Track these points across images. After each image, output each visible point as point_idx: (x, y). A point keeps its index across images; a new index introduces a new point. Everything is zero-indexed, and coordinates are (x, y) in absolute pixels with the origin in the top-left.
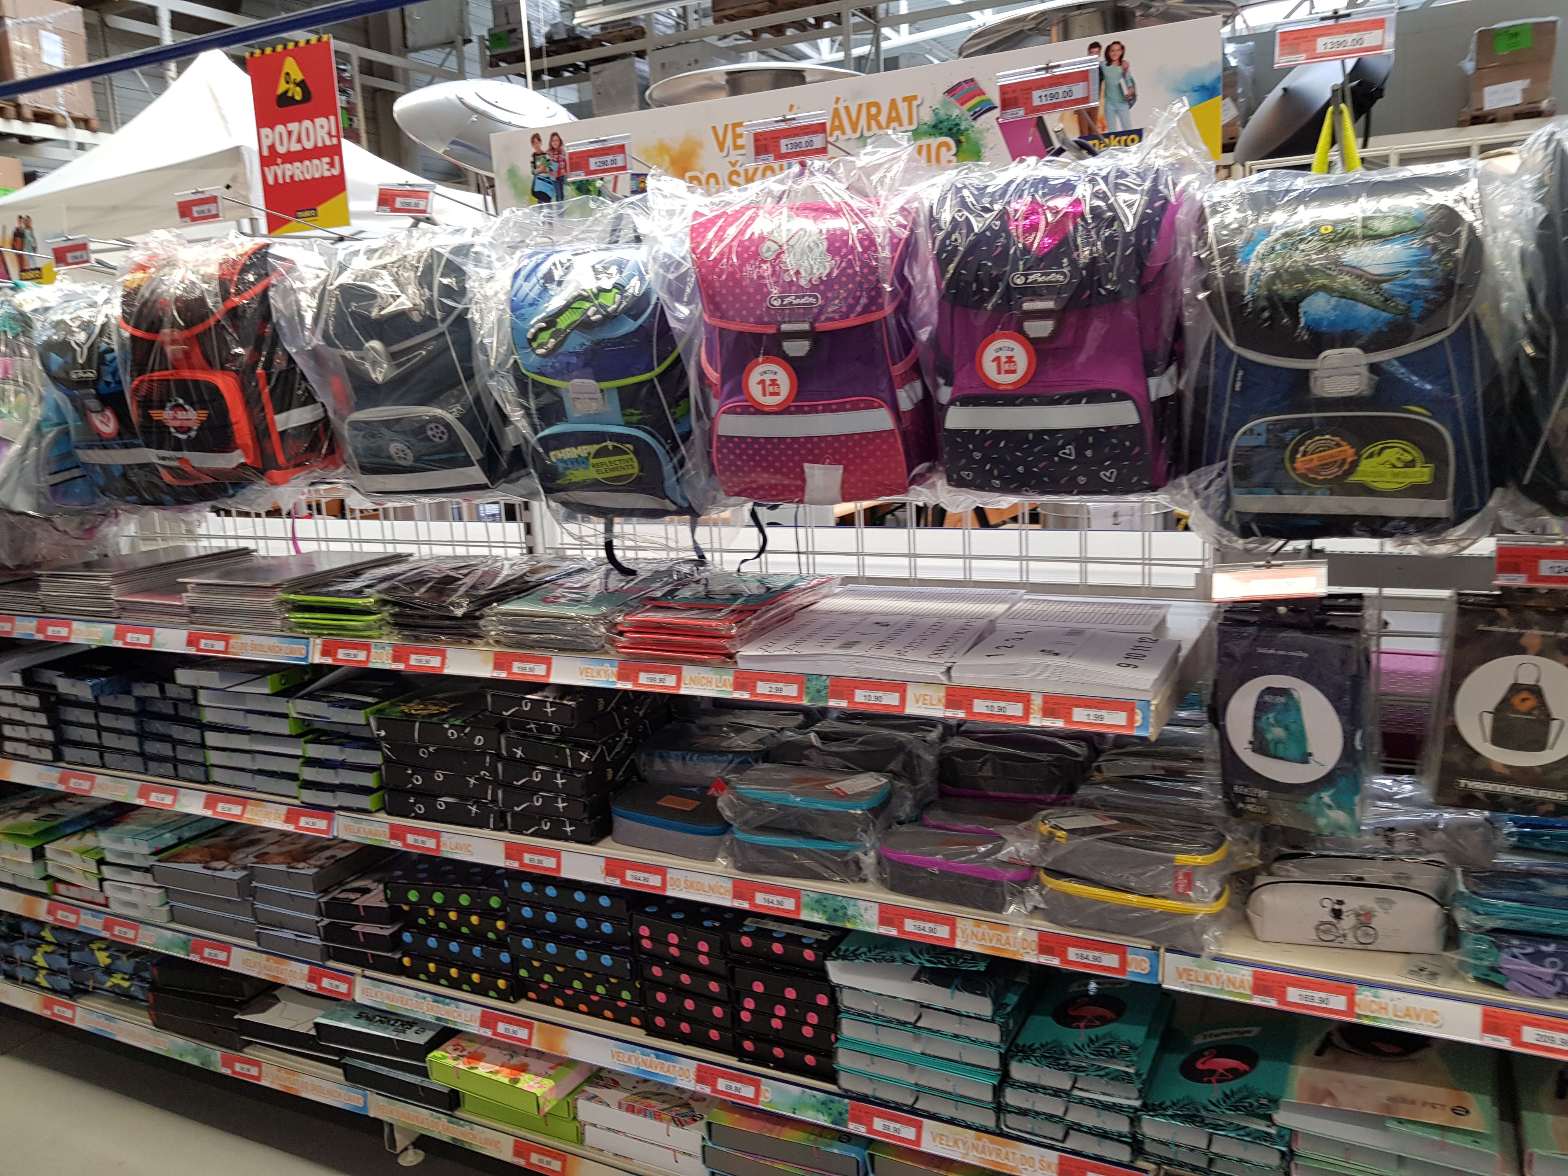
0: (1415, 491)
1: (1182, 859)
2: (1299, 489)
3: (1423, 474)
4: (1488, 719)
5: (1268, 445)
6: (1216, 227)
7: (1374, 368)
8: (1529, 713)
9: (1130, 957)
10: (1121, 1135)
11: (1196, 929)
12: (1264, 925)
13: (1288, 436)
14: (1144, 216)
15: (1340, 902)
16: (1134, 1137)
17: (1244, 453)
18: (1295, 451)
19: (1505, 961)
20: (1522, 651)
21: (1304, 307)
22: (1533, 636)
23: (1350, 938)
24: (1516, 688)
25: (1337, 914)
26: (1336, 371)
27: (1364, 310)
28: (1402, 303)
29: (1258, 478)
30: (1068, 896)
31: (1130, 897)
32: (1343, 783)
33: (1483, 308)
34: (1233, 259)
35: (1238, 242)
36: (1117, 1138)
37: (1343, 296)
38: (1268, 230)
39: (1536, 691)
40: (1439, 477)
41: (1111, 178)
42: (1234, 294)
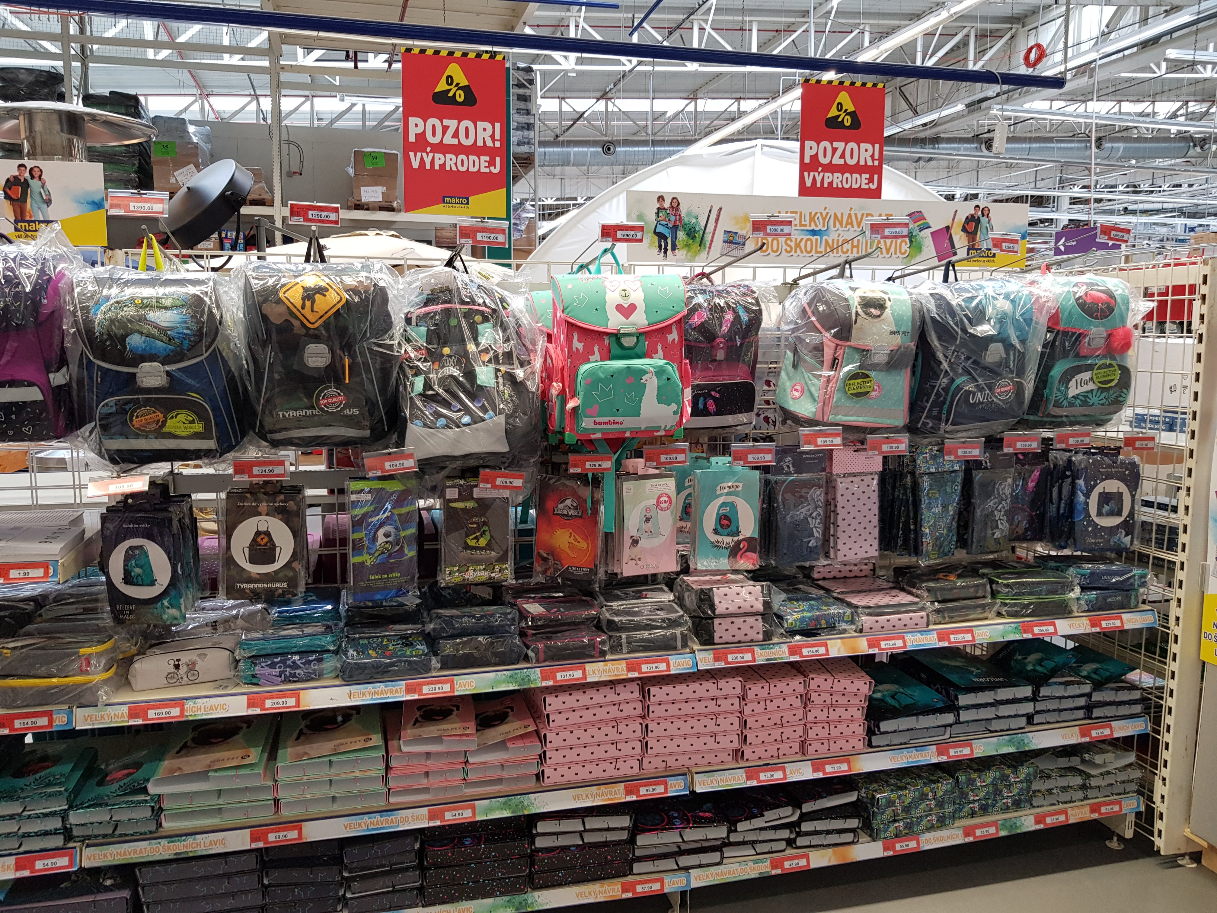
0: (196, 436)
1: (82, 651)
2: (137, 436)
3: (199, 427)
4: (247, 551)
5: (117, 413)
6: (79, 294)
7: (168, 373)
8: (266, 545)
9: (55, 717)
10: (56, 830)
11: (93, 689)
12: (137, 681)
13: (127, 407)
14: (36, 284)
15: (179, 660)
16: (65, 828)
17: (104, 417)
18: (132, 416)
19: (257, 670)
20: (260, 514)
21: (128, 340)
22: (263, 506)
23: (185, 678)
24: (258, 533)
25: (177, 667)
26: (149, 374)
27: (160, 343)
28: (178, 342)
29: (113, 430)
30: (13, 689)
31: (54, 680)
32: (173, 593)
33: (222, 346)
34: (88, 312)
35: (91, 304)
36: (55, 832)
37: (148, 336)
38: (108, 298)
39: (268, 534)
40: (208, 428)
41: (18, 259)
42: (90, 332)
